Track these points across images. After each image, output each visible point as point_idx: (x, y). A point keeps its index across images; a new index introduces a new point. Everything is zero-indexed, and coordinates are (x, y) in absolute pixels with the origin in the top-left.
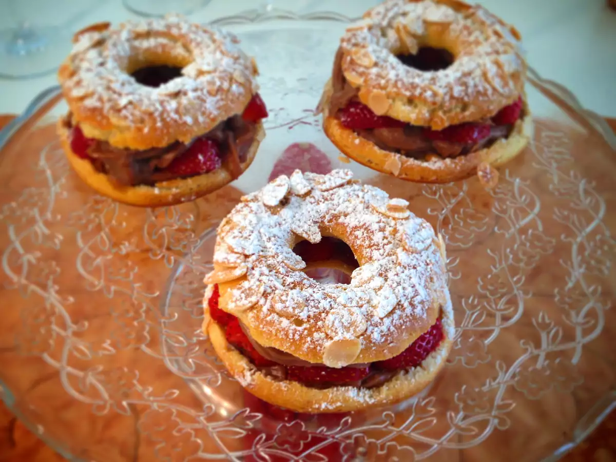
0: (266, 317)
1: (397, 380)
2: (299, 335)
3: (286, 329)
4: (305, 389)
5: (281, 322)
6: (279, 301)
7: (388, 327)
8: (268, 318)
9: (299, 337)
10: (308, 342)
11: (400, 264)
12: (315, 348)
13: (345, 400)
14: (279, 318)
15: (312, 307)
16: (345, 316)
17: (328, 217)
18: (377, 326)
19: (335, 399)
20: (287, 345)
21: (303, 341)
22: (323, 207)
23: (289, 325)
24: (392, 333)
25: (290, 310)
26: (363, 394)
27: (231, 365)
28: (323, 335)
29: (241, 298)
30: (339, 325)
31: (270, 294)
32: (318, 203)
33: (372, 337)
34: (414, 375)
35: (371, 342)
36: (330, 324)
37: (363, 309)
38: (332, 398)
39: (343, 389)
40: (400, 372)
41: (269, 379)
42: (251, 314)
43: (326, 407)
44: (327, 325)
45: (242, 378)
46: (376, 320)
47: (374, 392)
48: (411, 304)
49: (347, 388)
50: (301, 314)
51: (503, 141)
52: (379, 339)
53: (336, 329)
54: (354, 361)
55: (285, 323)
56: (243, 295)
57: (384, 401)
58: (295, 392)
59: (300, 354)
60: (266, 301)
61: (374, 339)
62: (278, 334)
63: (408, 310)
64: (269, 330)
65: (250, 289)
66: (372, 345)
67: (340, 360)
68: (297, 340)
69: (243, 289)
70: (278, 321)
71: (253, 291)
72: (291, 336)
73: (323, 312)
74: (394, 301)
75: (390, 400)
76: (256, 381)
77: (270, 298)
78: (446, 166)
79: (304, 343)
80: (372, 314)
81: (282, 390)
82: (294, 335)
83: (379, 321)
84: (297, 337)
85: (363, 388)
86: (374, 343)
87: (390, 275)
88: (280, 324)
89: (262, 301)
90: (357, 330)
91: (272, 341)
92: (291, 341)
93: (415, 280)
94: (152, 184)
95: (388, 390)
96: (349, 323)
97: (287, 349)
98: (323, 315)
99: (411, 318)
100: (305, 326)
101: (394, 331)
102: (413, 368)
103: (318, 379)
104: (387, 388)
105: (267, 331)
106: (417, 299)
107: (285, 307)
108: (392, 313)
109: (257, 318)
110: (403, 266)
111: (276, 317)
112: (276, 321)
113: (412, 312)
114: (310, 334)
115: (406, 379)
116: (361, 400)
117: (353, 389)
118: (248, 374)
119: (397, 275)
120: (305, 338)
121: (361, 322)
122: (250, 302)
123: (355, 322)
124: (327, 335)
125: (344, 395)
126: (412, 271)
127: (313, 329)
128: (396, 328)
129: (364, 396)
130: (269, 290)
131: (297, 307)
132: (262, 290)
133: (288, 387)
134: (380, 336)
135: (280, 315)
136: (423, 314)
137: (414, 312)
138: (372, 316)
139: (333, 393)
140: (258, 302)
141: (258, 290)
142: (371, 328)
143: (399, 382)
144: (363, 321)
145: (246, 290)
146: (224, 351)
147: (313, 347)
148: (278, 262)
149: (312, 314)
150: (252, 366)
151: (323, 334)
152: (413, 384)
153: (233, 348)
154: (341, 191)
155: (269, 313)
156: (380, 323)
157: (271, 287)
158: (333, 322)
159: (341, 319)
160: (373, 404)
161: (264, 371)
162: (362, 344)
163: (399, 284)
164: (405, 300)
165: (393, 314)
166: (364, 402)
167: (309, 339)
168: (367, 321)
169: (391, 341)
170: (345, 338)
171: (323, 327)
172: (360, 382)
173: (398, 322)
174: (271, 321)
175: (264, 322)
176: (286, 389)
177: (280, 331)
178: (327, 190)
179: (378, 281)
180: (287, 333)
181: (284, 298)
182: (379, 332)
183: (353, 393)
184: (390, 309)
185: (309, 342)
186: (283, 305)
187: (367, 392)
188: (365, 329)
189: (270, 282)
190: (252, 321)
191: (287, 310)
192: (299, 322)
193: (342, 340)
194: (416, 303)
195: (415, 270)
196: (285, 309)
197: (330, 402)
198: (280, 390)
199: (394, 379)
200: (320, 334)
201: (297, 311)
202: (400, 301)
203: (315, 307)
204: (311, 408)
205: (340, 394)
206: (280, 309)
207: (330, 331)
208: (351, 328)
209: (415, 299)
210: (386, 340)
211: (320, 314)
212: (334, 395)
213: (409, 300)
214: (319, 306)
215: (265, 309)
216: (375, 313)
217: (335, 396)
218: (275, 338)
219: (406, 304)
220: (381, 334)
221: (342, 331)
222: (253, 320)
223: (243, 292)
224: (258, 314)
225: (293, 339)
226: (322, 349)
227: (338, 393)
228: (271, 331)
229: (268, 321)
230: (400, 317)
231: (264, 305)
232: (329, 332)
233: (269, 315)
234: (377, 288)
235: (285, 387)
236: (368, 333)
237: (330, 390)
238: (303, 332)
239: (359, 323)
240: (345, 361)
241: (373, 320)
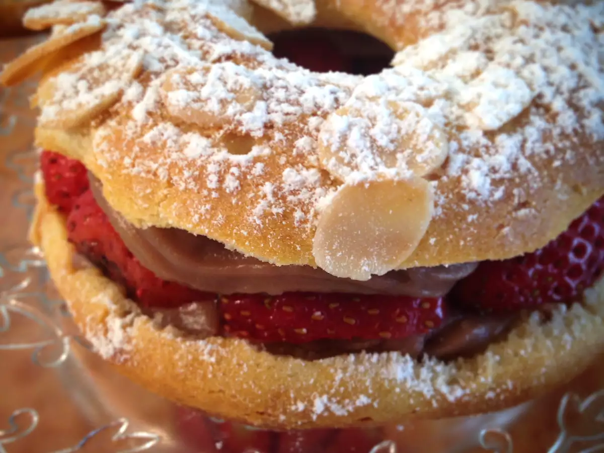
0: (142, 135)
1: (522, 335)
2: (238, 178)
3: (199, 163)
4: (266, 359)
5: (186, 144)
6: (181, 85)
7: (513, 161)
8: (147, 138)
9: (237, 183)
10: (265, 196)
11: (525, 23)
12: (287, 215)
13: (381, 390)
14: (178, 135)
15: (279, 102)
16: (378, 118)
18: (478, 155)
19: (351, 384)
20: (203, 210)
21: (251, 195)
23: (210, 151)
24: (523, 178)
25: (213, 106)
26: (431, 375)
27: (78, 305)
28: (311, 176)
29: (77, 92)
30: (361, 143)
31: (157, 74)
33: (464, 184)
34: (568, 324)
35: (462, 198)
36: (332, 140)
37: (435, 109)
38: (343, 382)
39: (375, 357)
40: (529, 315)
41: (168, 334)
42: (99, 133)
43: (327, 409)
44: (325, 144)
45: (102, 337)
46: (473, 139)
47: (459, 368)
48: (572, 105)
49: (384, 355)
50: (246, 117)
52: (485, 192)
53: (353, 156)
54: (409, 260)
55: (196, 144)
56: (82, 85)
57: (490, 395)
58: (240, 365)
59: (239, 238)
60: (143, 94)
61: (471, 190)
62: (175, 178)
63: (567, 119)
64: (148, 172)
65: (102, 67)
66: (466, 207)
67: (368, 255)
68: (232, 193)
69: (84, 70)
70: (176, 142)
71: (110, 71)
72: (212, 182)
73: (314, 114)
74: (526, 95)
75: (506, 391)
76: (134, 342)
77: (155, 82)
79: (253, 202)
80: (461, 122)
81: (202, 363)
82: (221, 180)
83: (484, 141)
84: (231, 183)
85: (430, 358)
86: (472, 202)
87: (503, 46)
88: (181, 150)
89: (132, 92)
90: (419, 158)
91: (158, 204)
92: (214, 195)
93: (573, 53)
95: (499, 363)
96: (392, 141)
97: (201, 221)
98: (313, 121)
99: (575, 140)
100: (255, 151)
101: (529, 171)
102: (563, 307)
103: (304, 331)
104: (497, 358)
105: (143, 175)
106: (586, 95)
107: (198, 100)
108: (516, 123)
109: (116, 141)
110: (535, 26)
111: (169, 130)
112: (169, 143)
113: (577, 126)
114: (272, 171)
115: (548, 334)
116: (426, 390)
117: (402, 359)
118: (115, 323)
119: (522, 41)
120: (257, 186)
121: (430, 137)
122: (96, 98)
123: (410, 136)
124: (325, 173)
125: (377, 374)
126: (560, 35)
127: (282, 160)
128: (534, 164)
129: (433, 380)
130: (156, 66)
131: (233, 99)
132: (134, 62)
133: (218, 352)
134: (488, 181)
135: (183, 125)
137: (582, 126)
138: (461, 128)
139: (345, 370)
140: (120, 94)
141: (124, 65)
142: (459, 158)
143: (528, 342)
144: (437, 134)
145: (91, 71)
146: (63, 272)
147: (280, 211)
148: (193, 17)
149: (278, 119)
150: (128, 304)
151: (312, 171)
152: (568, 347)
153: (85, 263)
155: (151, 122)
156: (487, 147)
157: (162, 60)
158: (344, 138)
159: (369, 128)
160: (459, 401)
161: (159, 317)
162: (436, 205)
163: (529, 60)
164: (554, 96)
165: (522, 126)
166: (433, 397)
167: (268, 188)
168: (449, 140)
169: (522, 200)
170: (379, 175)
171: (313, 151)
172: (419, 343)
173: (539, 148)
174: (154, 143)
175: (136, 149)
176: (213, 359)
177: (181, 171)
179: (472, 59)
180: (201, 173)
181: (195, 78)
182: (485, 169)
183: (404, 370)
184: (515, 109)
185: (270, 197)
186: (193, 94)
187: (440, 368)
188: (443, 158)
189: (161, 49)
190: (102, 151)
191: (202, 107)
192: (239, 141)
193: (372, 183)
194: (585, 103)
195: (568, 36)
196: (196, 106)
197: (334, 395)
198: (196, 362)
199: (512, 336)
200: (304, 172)
201: (231, 110)
202: (540, 96)
203: (288, 101)
204: (285, 413)
205: (366, 371)
206: (182, 104)
207: (333, 160)
208: (399, 156)
209: (582, 93)
210: (508, 196)
211: (303, 118)
212: (348, 375)
213: (566, 95)
214: (301, 99)
215: (139, 113)
216: (470, 119)
217: (351, 377)
218: (165, 192)
219: (558, 104)
220: (493, 176)
221: (372, 163)
222: (104, 146)
223: (83, 78)
224: (121, 127)
225: (220, 189)
226: (310, 216)
227: (361, 368)
228: (155, 174)
229: (146, 145)
230: (546, 136)
231: (138, 102)
232: (330, 164)
233: (151, 128)
234: (467, 74)
235: (211, 354)
236: (454, 170)
237: (338, 360)
238: (249, 168)
239: (423, 137)
240: (379, 255)
241: (466, 139)
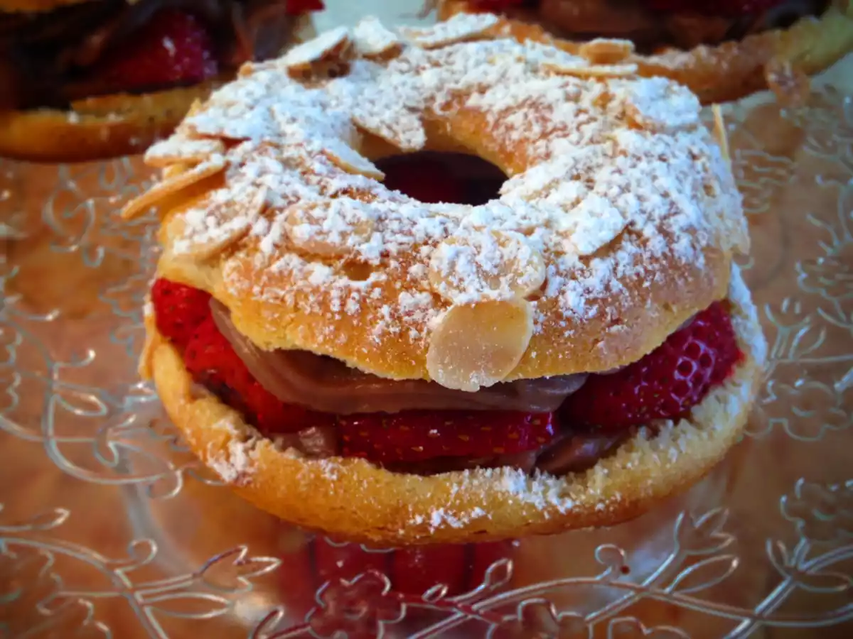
0: (270, 265)
1: (630, 450)
2: (358, 302)
3: (322, 289)
4: (385, 475)
5: (310, 273)
6: (305, 220)
7: (606, 282)
8: (275, 268)
9: (357, 306)
10: (383, 317)
11: (624, 153)
12: (403, 334)
13: (496, 503)
14: (303, 265)
15: (394, 233)
16: (483, 245)
17: (441, 99)
18: (574, 278)
19: (467, 497)
20: (327, 331)
21: (370, 317)
22: (429, 78)
23: (332, 278)
24: (615, 298)
25: (334, 238)
26: (542, 488)
27: (197, 434)
28: (424, 298)
29: (207, 228)
30: (468, 268)
31: (281, 210)
32: (418, 71)
33: (561, 304)
34: (675, 439)
35: (559, 316)
36: (442, 267)
37: (535, 237)
38: (458, 496)
39: (489, 472)
40: (636, 431)
41: (290, 455)
42: (229, 265)
43: (444, 521)
44: (436, 270)
45: (224, 463)
46: (570, 264)
47: (570, 482)
48: (662, 230)
49: (498, 470)
50: (364, 247)
51: (813, 21)
52: (580, 311)
53: (461, 280)
54: (514, 372)
55: (320, 273)
56: (211, 221)
57: (600, 506)
58: (360, 482)
59: (361, 356)
60: (269, 229)
61: (567, 309)
62: (301, 303)
63: (657, 244)
64: (276, 298)
65: (229, 204)
66: (563, 324)
67: (477, 368)
68: (353, 316)
69: (212, 206)
70: (301, 270)
71: (237, 207)
72: (335, 306)
73: (426, 243)
74: (619, 223)
75: (613, 502)
76: (256, 464)
77: (280, 218)
78: (699, 59)
79: (373, 323)
80: (559, 249)
81: (324, 481)
82: (343, 305)
83: (580, 265)
84: (352, 307)
85: (542, 473)
86: (568, 319)
87: (601, 176)
88: (305, 278)
89: (259, 226)
90: (520, 281)
91: (285, 328)
92: (337, 317)
93: (666, 182)
94: (63, 105)
95: (608, 475)
96: (496, 266)
97: (325, 342)
98: (425, 250)
99: (664, 262)
100: (373, 277)
101: (621, 291)
102: (670, 423)
103: (421, 448)
104: (606, 471)
105: (271, 301)
106: (676, 221)
107: (320, 233)
108: (610, 247)
109: (246, 271)
110: (634, 156)
111: (294, 261)
112: (295, 272)
113: (667, 250)
114: (389, 295)
115: (655, 449)
116: (538, 502)
117: (514, 473)
118: (237, 448)
119: (619, 171)
120: (376, 308)
121: (530, 263)
122: (226, 232)
123: (512, 263)
124: (436, 296)
125: (491, 488)
126: (657, 164)
127: (398, 285)
128: (625, 285)
129: (545, 492)
130: (280, 202)
131: (353, 231)
132: (259, 199)
133: (339, 471)
134: (583, 301)
135: (307, 255)
136: (696, 258)
137: (671, 250)
138: (559, 254)
139: (460, 483)
140: (248, 229)
141: (250, 202)
142: (558, 279)
143: (635, 455)
144: (535, 259)
145: (218, 207)
146: (182, 402)
147: (397, 330)
148: (310, 153)
149: (393, 248)
150: (249, 430)
151: (425, 294)
152: (674, 460)
153: (204, 391)
154: (472, 47)
155: (277, 253)
156: (582, 271)
157: (285, 197)
158: (452, 265)
159: (475, 255)
160: (569, 512)
161: (280, 440)
162: (536, 323)
163: (625, 189)
164: (645, 223)
165: (615, 251)
166: (544, 509)
167: (385, 310)
168: (547, 265)
169: (614, 318)
170: (484, 297)
171: (425, 276)
172: (532, 457)
173: (630, 272)
174: (281, 272)
175: (265, 278)
176: (334, 477)
177: (306, 297)
178: (438, 46)
179: (572, 189)
180: (324, 298)
181: (317, 213)
182: (580, 290)
183: (515, 483)
184: (607, 236)
185: (387, 318)
186: (316, 228)
187: (551, 482)
188: (541, 282)
189: (284, 185)
190: (233, 281)
191: (324, 239)
192: (358, 269)
193: (477, 304)
194: (675, 229)
195: (664, 165)
196: (319, 238)
197: (451, 508)
198: (319, 481)
199: (621, 451)
200: (418, 295)
201: (350, 241)
202: (632, 223)
203: (401, 232)
204: (403, 527)
205: (481, 484)
206: (307, 237)
207: (443, 285)
208: (502, 279)
209: (672, 220)
210: (602, 314)
211: (416, 247)
212: (463, 488)
213: (657, 222)
214: (414, 230)
215: (266, 245)
216: (567, 246)
217: (466, 490)
218: (292, 316)
219: (649, 231)
220: (587, 296)
221: (478, 286)
222: (235, 276)
223: (211, 214)
224: (249, 259)
225: (342, 312)
226: (424, 334)
227: (476, 482)
228: (283, 300)
229: (274, 274)
230: (636, 260)
231: (265, 235)
232: (441, 288)
233: (278, 258)
234: (569, 203)
235: (332, 471)
236: (552, 291)
237: (454, 475)
238: (369, 293)
239: (523, 263)
240: (486, 369)
241: (563, 263)
